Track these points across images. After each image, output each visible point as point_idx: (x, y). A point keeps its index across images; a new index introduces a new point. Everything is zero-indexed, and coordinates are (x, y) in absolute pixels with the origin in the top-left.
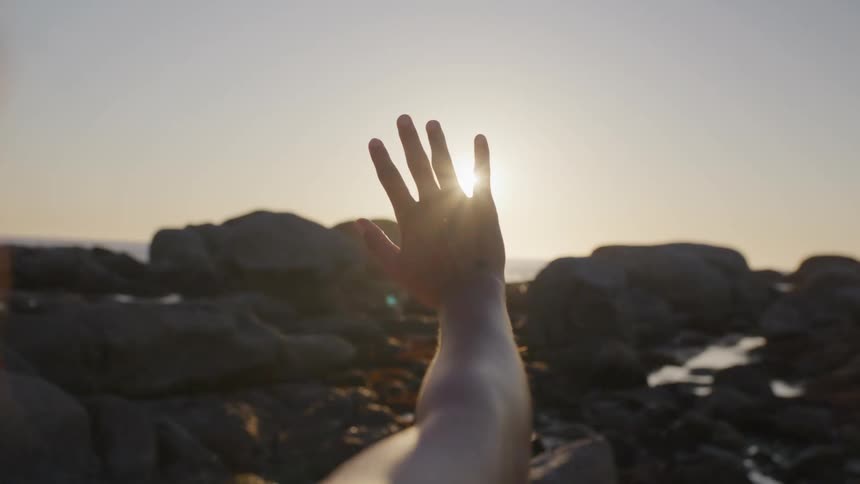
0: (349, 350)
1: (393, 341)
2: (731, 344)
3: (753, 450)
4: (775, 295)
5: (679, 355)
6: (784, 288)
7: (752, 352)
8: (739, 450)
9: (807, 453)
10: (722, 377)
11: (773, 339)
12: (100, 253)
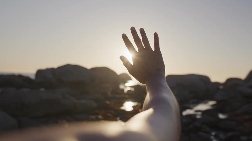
0: (95, 105)
1: (108, 102)
2: (206, 103)
3: (213, 133)
4: (218, 89)
5: (191, 106)
6: (221, 87)
7: (213, 106)
8: (209, 133)
9: (230, 134)
10: (204, 113)
11: (218, 102)
12: (20, 76)
